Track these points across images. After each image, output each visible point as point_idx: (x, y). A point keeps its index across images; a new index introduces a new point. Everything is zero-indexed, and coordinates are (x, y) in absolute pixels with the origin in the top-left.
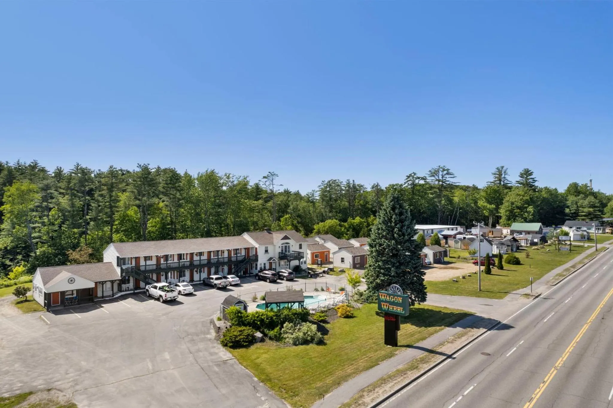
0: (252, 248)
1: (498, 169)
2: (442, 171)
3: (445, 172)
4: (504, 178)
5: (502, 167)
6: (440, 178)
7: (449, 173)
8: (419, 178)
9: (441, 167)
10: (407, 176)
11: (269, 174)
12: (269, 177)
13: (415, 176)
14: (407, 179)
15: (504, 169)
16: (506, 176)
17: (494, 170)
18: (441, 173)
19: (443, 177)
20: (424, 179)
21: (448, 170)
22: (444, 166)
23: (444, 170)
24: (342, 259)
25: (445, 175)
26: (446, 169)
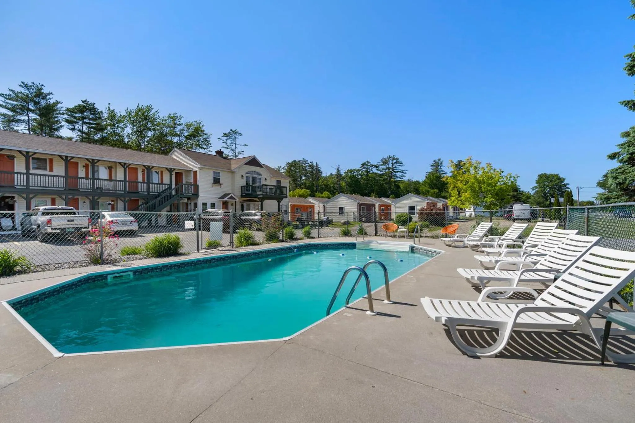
0: (188, 171)
1: (435, 161)
2: (392, 160)
3: (395, 161)
4: (440, 169)
5: (439, 160)
6: (390, 166)
7: (398, 162)
8: (372, 166)
9: (391, 156)
10: (362, 164)
11: (231, 131)
12: (232, 135)
13: (369, 164)
14: (362, 167)
15: (441, 161)
16: (442, 167)
17: (432, 163)
18: (391, 162)
19: (393, 165)
20: (377, 166)
21: (397, 159)
22: (394, 156)
23: (394, 159)
24: (341, 209)
25: (395, 163)
26: (395, 158)
